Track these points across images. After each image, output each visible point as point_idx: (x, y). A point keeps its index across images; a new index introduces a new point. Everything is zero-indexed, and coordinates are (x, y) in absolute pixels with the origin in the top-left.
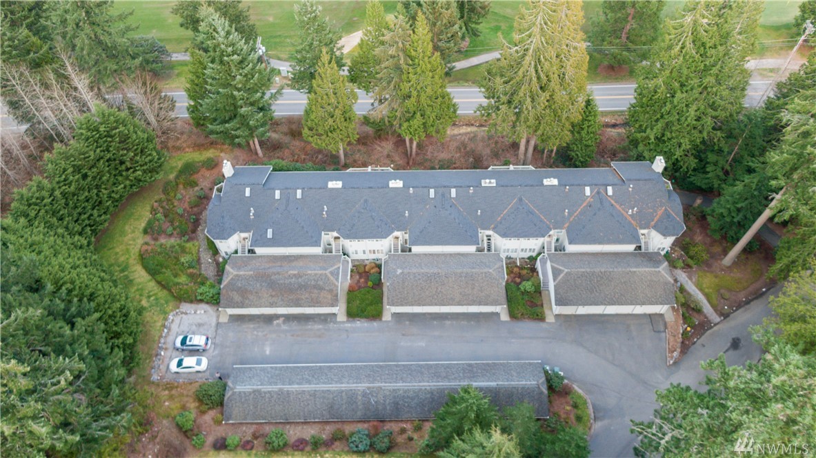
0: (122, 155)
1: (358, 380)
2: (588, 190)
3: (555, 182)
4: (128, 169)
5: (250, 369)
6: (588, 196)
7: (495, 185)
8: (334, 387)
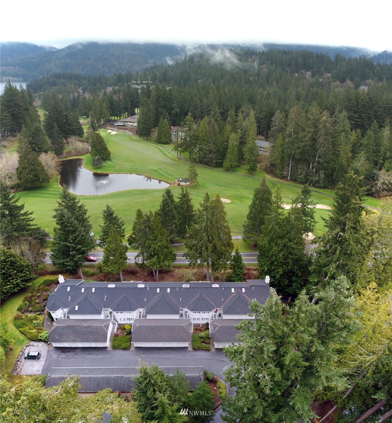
0: (11, 272)
1: (112, 373)
2: (233, 290)
3: (218, 286)
4: (13, 279)
5: (60, 369)
6: (233, 293)
7: (189, 287)
8: (99, 376)
